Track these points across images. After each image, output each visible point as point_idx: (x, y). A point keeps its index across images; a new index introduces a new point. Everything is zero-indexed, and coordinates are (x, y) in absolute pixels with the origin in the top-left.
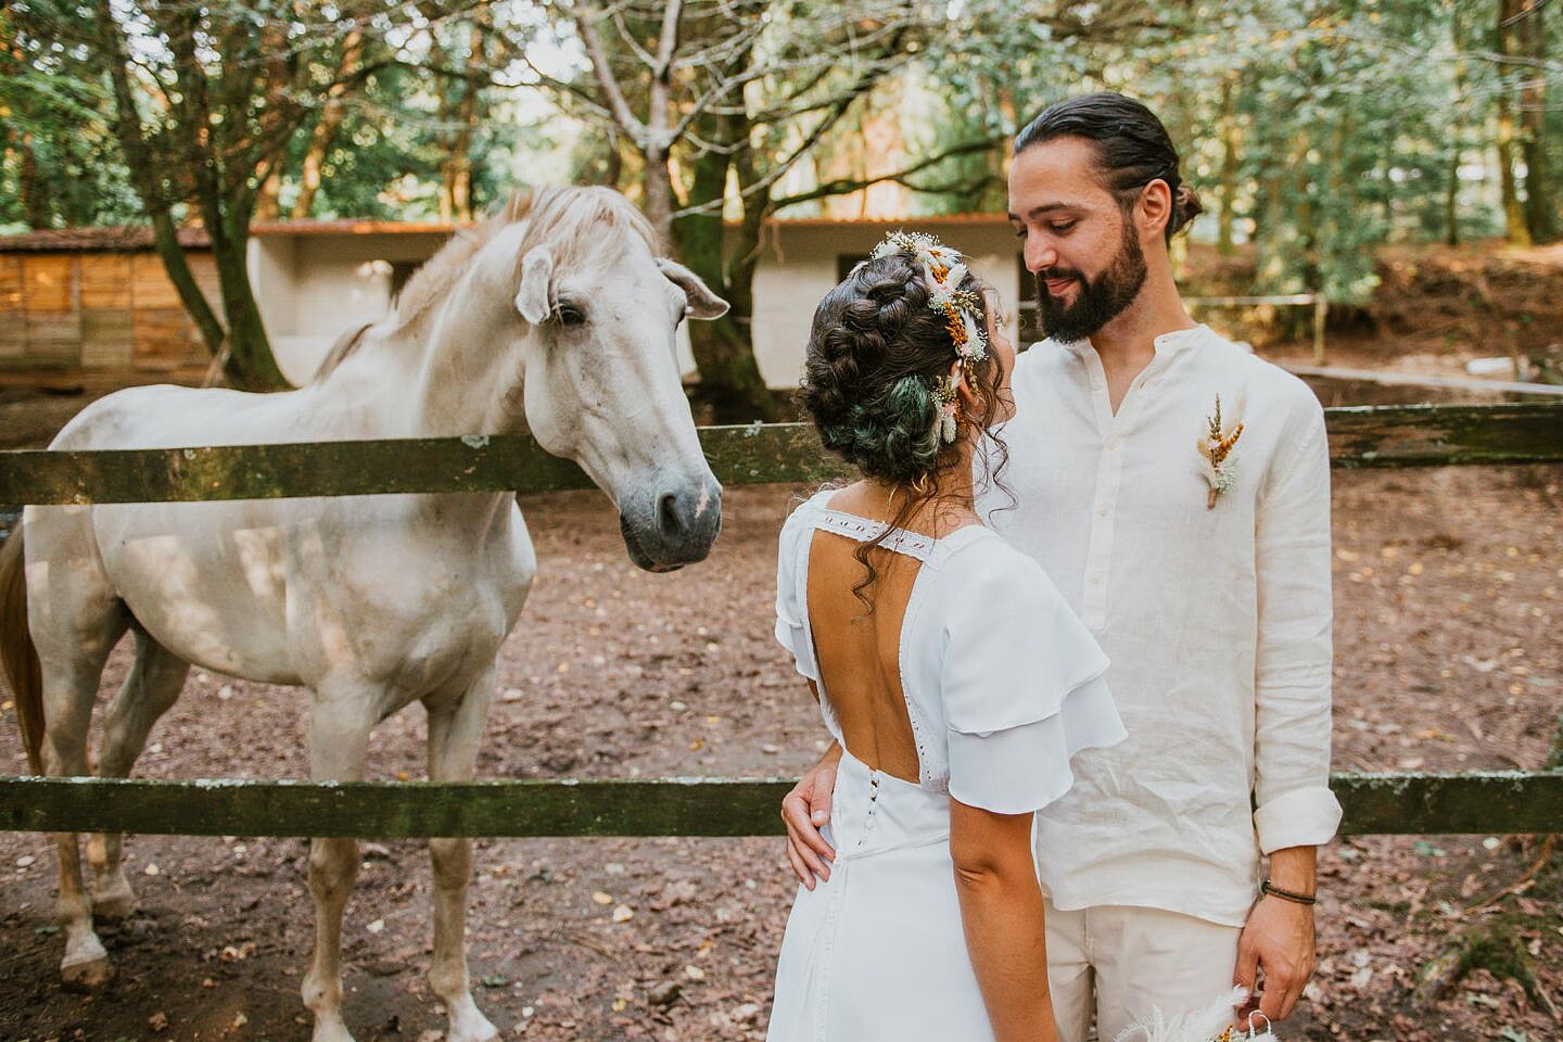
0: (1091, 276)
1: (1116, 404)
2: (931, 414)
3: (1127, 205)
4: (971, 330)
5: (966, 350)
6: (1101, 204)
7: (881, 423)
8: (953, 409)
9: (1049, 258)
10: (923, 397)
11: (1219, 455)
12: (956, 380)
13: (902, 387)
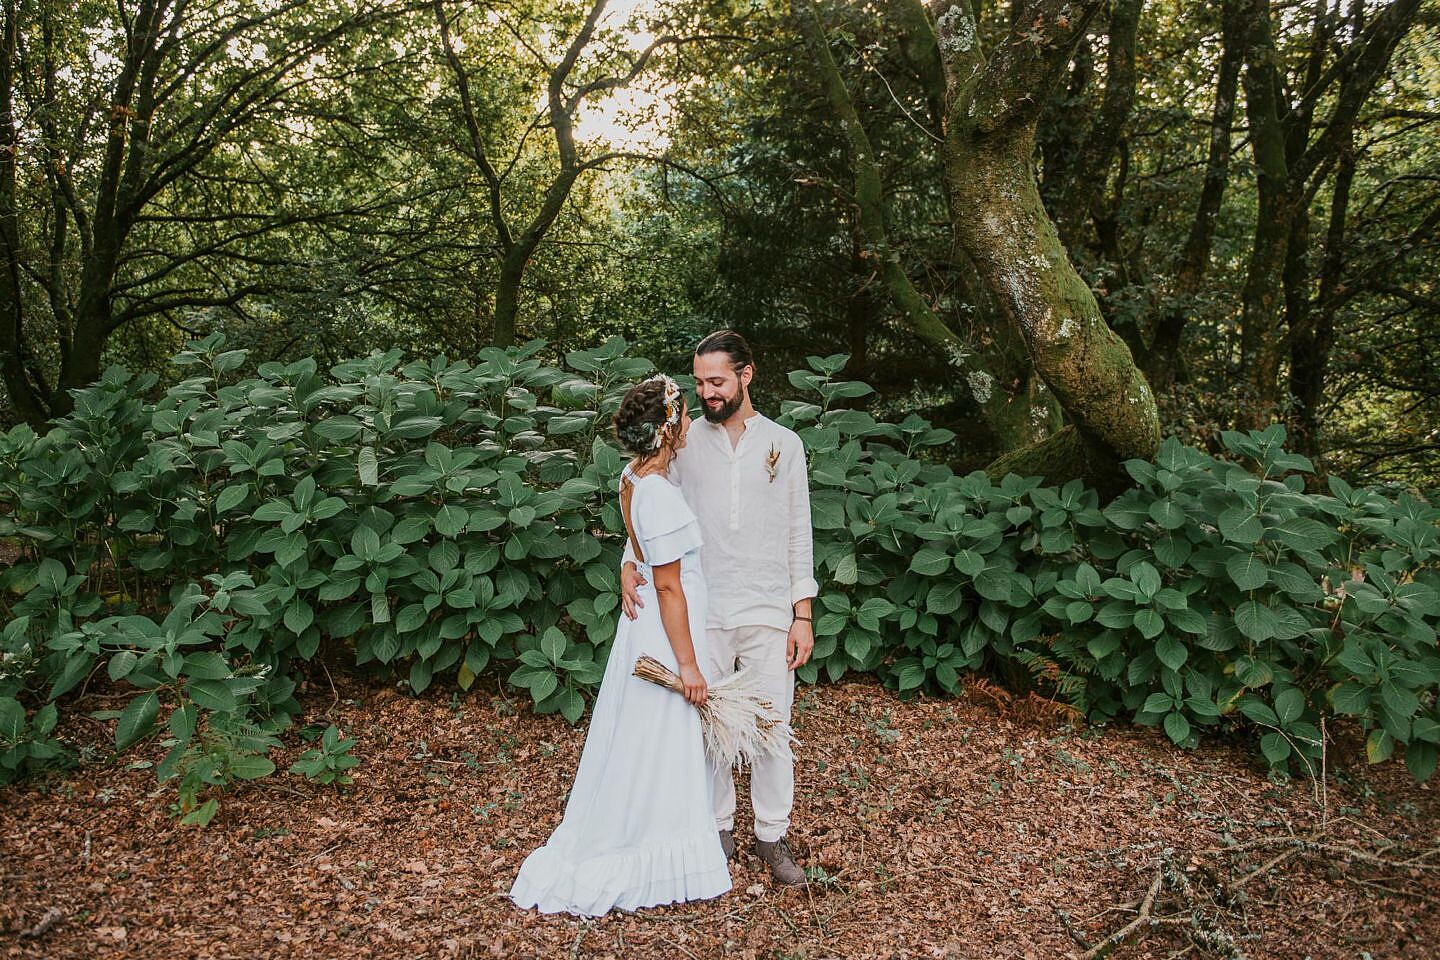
0: (728, 400)
1: (734, 445)
2: (653, 436)
3: (739, 375)
4: (674, 414)
5: (670, 420)
6: (732, 376)
7: (638, 434)
8: (661, 437)
9: (712, 395)
10: (651, 430)
11: (773, 464)
12: (664, 428)
13: (646, 425)
